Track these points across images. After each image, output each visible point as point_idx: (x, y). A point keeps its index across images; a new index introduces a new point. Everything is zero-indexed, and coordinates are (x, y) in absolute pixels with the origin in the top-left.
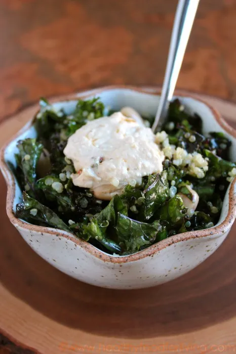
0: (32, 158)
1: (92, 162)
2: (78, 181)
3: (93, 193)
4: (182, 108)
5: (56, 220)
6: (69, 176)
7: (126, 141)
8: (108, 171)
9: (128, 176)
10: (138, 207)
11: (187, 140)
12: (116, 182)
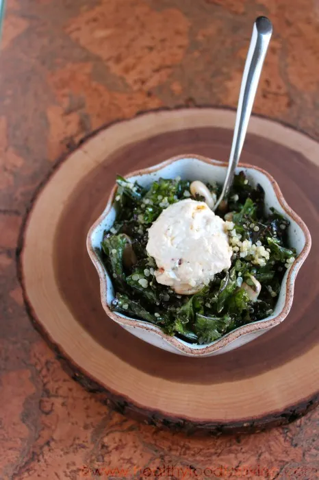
0: (118, 252)
1: (173, 265)
2: (161, 280)
3: (174, 290)
4: (246, 182)
5: (144, 313)
6: (152, 272)
7: (200, 242)
8: (187, 274)
9: (203, 276)
10: (212, 304)
11: (252, 230)
12: (193, 283)
